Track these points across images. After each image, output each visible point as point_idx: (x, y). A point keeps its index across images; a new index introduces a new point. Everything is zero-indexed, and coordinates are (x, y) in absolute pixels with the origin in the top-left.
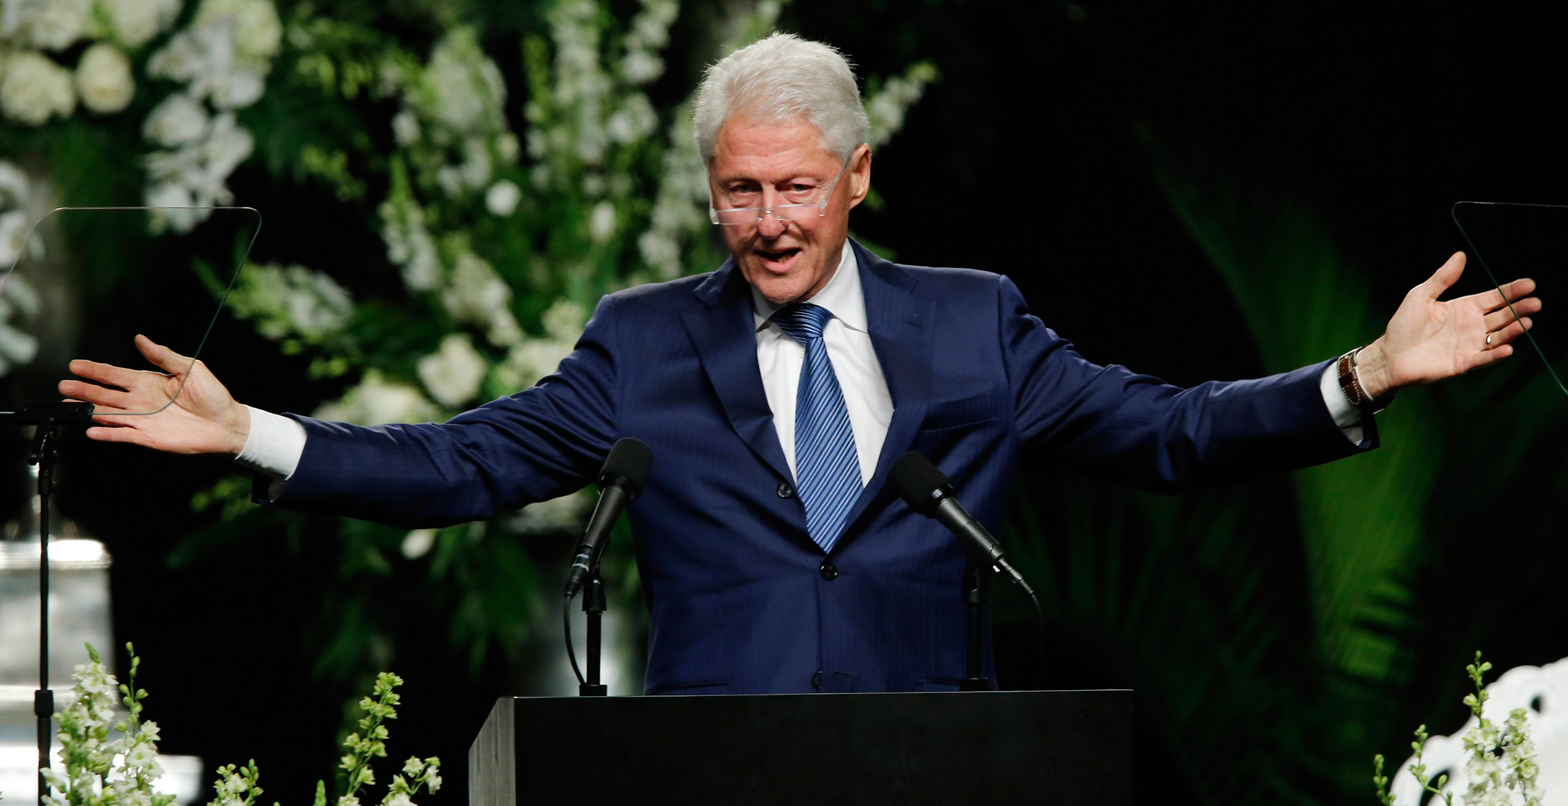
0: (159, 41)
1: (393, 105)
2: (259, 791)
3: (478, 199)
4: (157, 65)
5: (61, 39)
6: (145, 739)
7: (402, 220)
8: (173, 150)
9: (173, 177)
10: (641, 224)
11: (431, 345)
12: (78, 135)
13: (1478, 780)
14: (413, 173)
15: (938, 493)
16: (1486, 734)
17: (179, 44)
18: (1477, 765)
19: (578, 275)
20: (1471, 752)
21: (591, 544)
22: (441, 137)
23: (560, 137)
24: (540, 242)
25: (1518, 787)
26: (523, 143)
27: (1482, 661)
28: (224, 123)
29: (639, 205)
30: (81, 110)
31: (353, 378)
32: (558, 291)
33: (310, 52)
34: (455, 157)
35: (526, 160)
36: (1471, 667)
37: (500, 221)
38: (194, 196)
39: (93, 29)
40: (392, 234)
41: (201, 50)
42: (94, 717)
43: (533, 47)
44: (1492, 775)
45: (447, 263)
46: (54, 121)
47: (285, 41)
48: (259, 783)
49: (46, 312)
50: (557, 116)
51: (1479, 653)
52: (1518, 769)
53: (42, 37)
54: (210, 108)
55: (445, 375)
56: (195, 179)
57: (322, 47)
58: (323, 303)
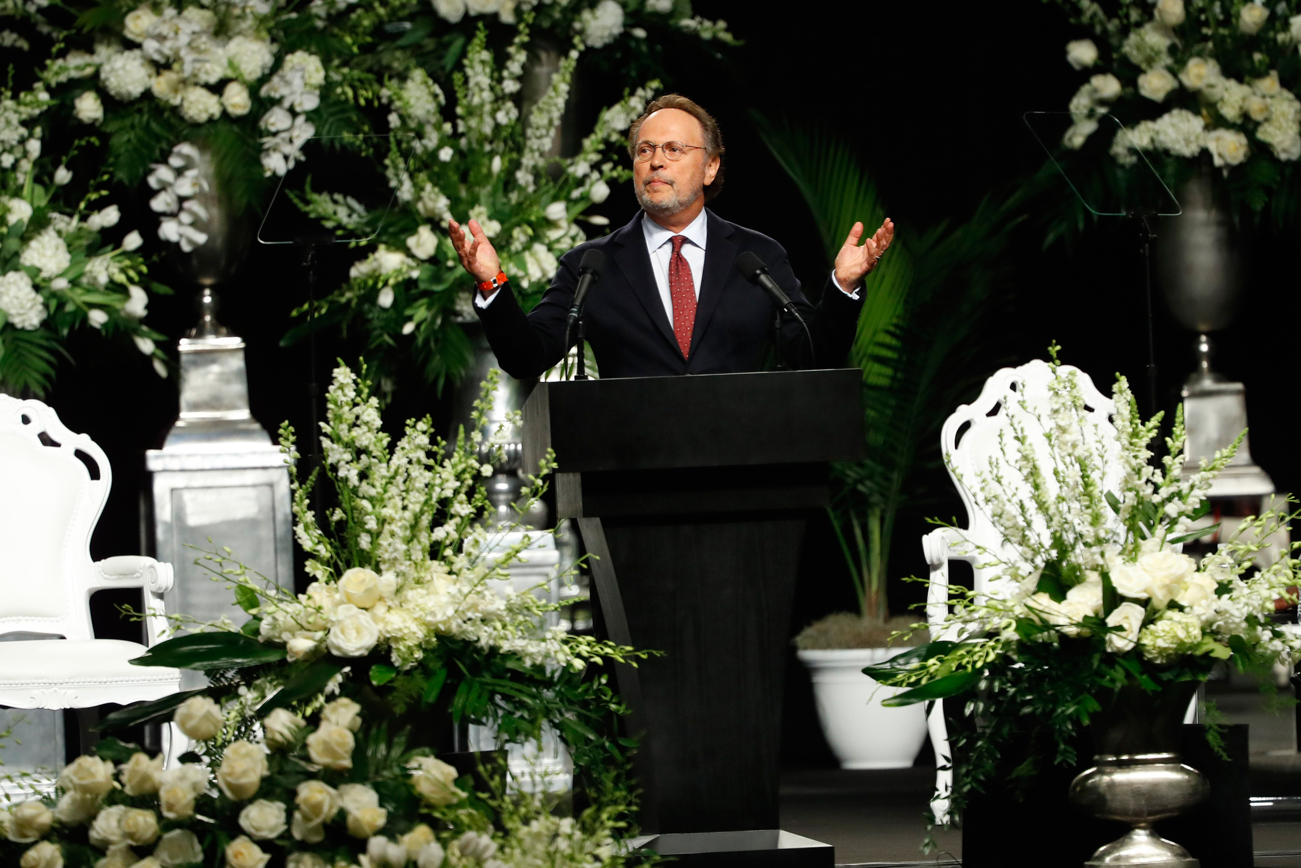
0: (264, 79)
1: (387, 109)
2: (432, 430)
3: (433, 155)
4: (264, 92)
5: (213, 80)
6: (371, 406)
7: (396, 167)
8: (275, 134)
9: (275, 149)
10: (516, 165)
11: (412, 230)
12: (223, 128)
13: (1056, 407)
14: (399, 143)
15: (758, 272)
16: (1059, 383)
17: (276, 79)
18: (1055, 399)
19: (484, 192)
20: (1052, 392)
21: (578, 303)
22: (412, 124)
23: (473, 122)
24: (464, 178)
25: (1073, 410)
26: (455, 127)
27: (1056, 345)
28: (301, 120)
29: (514, 155)
30: (225, 114)
31: (372, 248)
32: (474, 201)
33: (341, 84)
34: (420, 135)
35: (456, 135)
36: (1050, 348)
37: (444, 164)
38: (286, 158)
39: (230, 74)
40: (390, 173)
41: (288, 83)
42: (345, 395)
43: (457, 77)
44: (1063, 404)
45: (418, 188)
46: (211, 120)
47: (327, 77)
48: (432, 426)
49: (210, 221)
50: (471, 111)
51: (1054, 341)
52: (1073, 402)
53: (203, 78)
54: (293, 112)
55: (418, 245)
56: (287, 149)
57: (345, 80)
58: (352, 211)
